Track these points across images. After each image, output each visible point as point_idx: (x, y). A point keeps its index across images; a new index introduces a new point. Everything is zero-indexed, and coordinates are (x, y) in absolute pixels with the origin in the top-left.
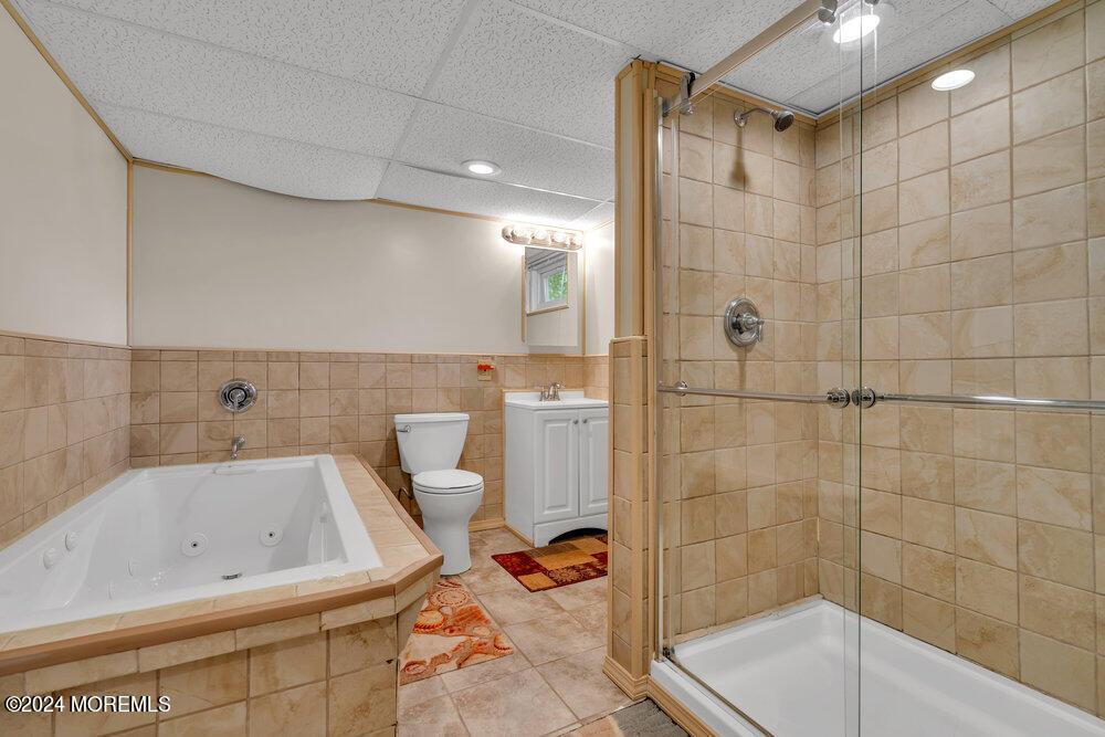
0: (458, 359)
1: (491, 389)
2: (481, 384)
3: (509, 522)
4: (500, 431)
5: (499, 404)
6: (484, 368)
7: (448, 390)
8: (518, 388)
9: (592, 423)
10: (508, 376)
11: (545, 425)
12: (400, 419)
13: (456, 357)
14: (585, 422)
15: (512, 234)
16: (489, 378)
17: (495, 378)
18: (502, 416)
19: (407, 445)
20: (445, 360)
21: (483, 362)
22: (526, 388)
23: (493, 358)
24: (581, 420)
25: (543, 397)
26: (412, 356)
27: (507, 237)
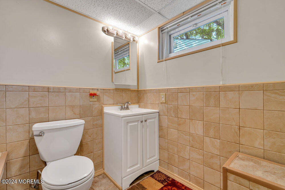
0: (78, 90)
1: (97, 105)
2: (91, 103)
3: (106, 171)
4: (102, 126)
5: (101, 113)
6: (92, 95)
7: (72, 107)
8: (110, 105)
9: (148, 121)
10: (105, 98)
11: (127, 125)
12: (37, 127)
13: (77, 89)
14: (146, 121)
15: (107, 30)
16: (96, 100)
17: (99, 100)
18: (102, 118)
19: (41, 144)
20: (71, 90)
21: (92, 92)
22: (114, 104)
23: (98, 90)
24: (143, 120)
25: (122, 109)
26: (48, 88)
27: (104, 31)
